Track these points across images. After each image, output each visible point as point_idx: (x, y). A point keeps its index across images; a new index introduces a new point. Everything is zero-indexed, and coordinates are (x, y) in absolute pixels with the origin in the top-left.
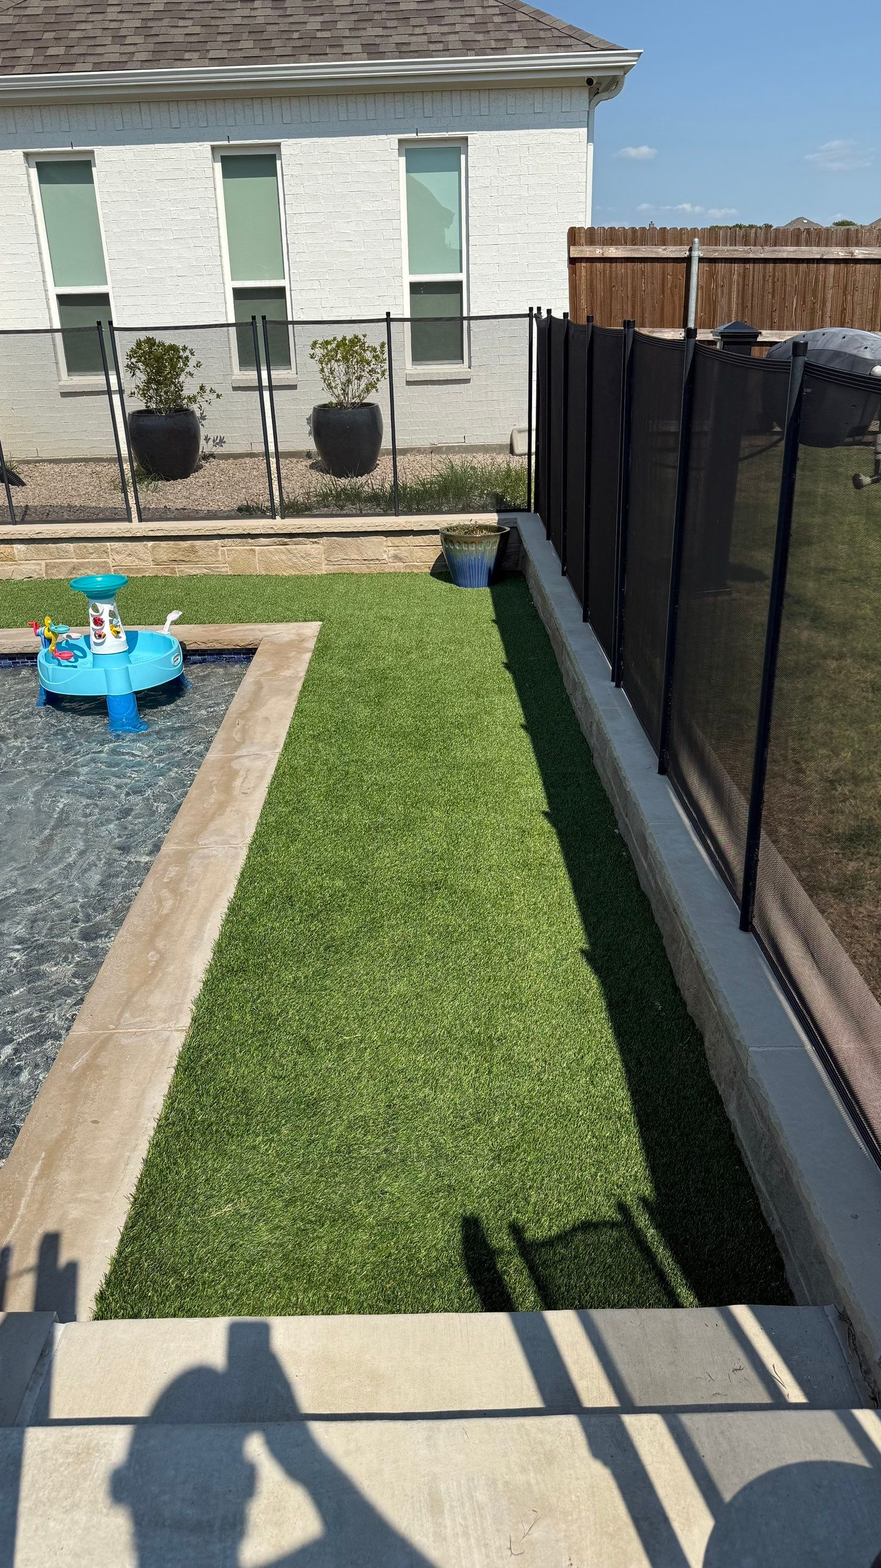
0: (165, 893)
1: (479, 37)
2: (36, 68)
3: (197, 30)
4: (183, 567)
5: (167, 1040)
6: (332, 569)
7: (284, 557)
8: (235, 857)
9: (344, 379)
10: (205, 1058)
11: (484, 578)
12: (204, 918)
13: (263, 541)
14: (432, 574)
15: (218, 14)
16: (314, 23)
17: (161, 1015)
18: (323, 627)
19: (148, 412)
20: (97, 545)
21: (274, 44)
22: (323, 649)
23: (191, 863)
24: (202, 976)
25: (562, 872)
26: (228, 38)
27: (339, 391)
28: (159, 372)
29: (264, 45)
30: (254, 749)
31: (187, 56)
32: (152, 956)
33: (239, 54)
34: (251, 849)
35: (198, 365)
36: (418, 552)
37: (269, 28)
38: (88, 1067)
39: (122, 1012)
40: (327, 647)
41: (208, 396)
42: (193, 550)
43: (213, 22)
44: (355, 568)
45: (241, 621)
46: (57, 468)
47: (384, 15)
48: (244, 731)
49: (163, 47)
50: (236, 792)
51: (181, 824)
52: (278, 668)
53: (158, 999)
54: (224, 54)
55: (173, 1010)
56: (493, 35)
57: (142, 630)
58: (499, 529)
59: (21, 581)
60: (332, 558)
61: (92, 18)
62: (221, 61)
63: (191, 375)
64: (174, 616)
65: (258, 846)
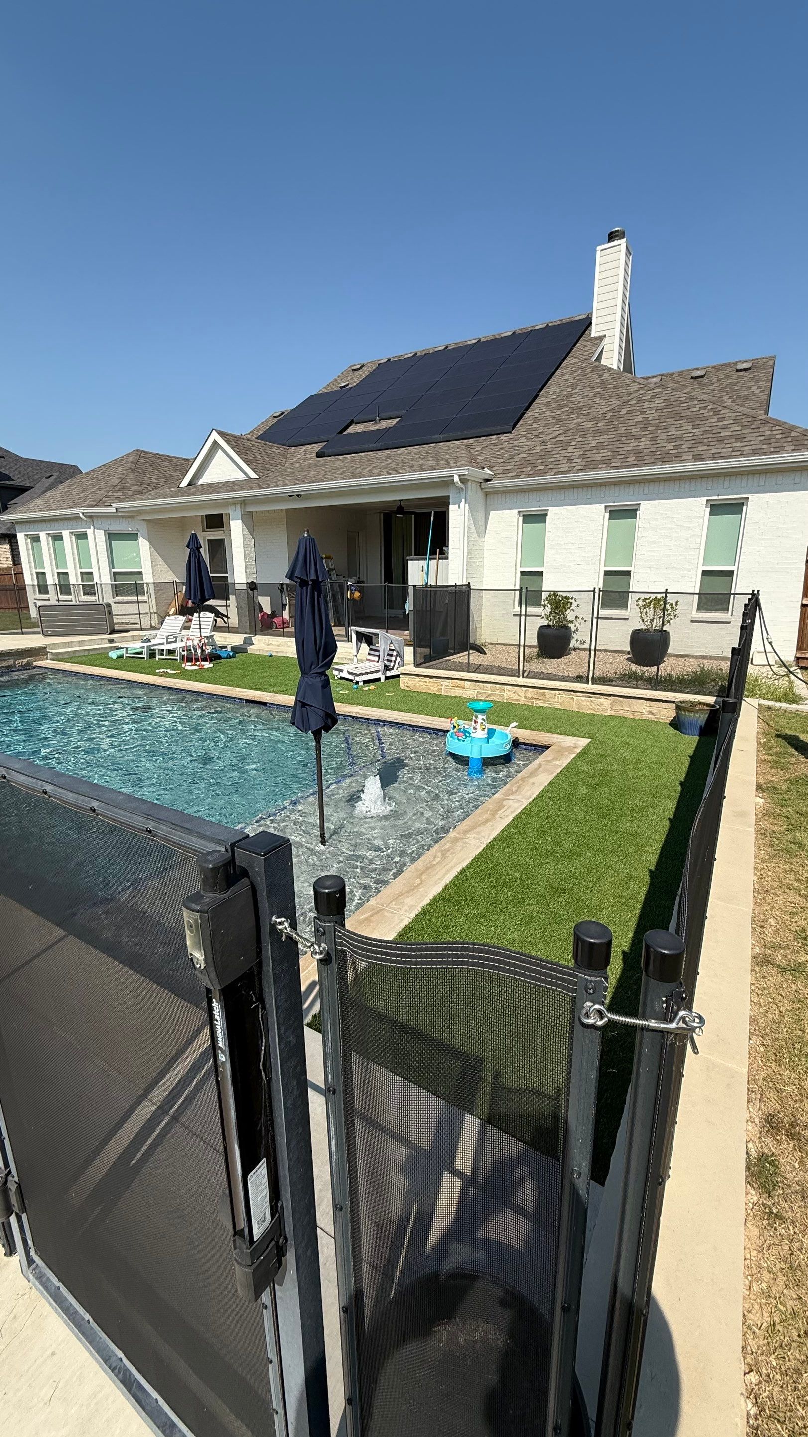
0: (439, 854)
1: (764, 446)
2: (529, 475)
3: (609, 454)
4: (537, 701)
5: (402, 920)
6: (613, 713)
7: (588, 703)
8: (478, 847)
9: (652, 617)
10: (411, 934)
11: (698, 732)
12: (448, 871)
13: (579, 694)
14: (670, 724)
15: (621, 446)
16: (670, 446)
17: (406, 908)
18: (591, 742)
19: (549, 626)
20: (500, 686)
21: (645, 458)
22: (585, 752)
23: (458, 844)
24: (432, 898)
25: (639, 906)
26: (623, 456)
27: (648, 623)
28: (557, 608)
29: (639, 459)
30: (518, 797)
31: (600, 466)
32: (418, 881)
33: (627, 464)
34: (487, 845)
35: (578, 606)
36: (664, 712)
37: (645, 450)
38: (366, 919)
39: (392, 901)
40: (585, 753)
41: (580, 621)
42: (544, 694)
43: (617, 450)
44: (626, 715)
45: (551, 732)
46: (504, 647)
47: (710, 440)
48: (519, 787)
49: (589, 463)
50: (497, 816)
51: (463, 826)
52: (556, 759)
53: (409, 901)
54: (619, 464)
55: (412, 908)
56: (773, 445)
57: (498, 729)
58: (713, 706)
59: (465, 698)
60: (614, 708)
61: (561, 452)
62: (616, 467)
63: (574, 610)
64: (515, 724)
65: (491, 846)
